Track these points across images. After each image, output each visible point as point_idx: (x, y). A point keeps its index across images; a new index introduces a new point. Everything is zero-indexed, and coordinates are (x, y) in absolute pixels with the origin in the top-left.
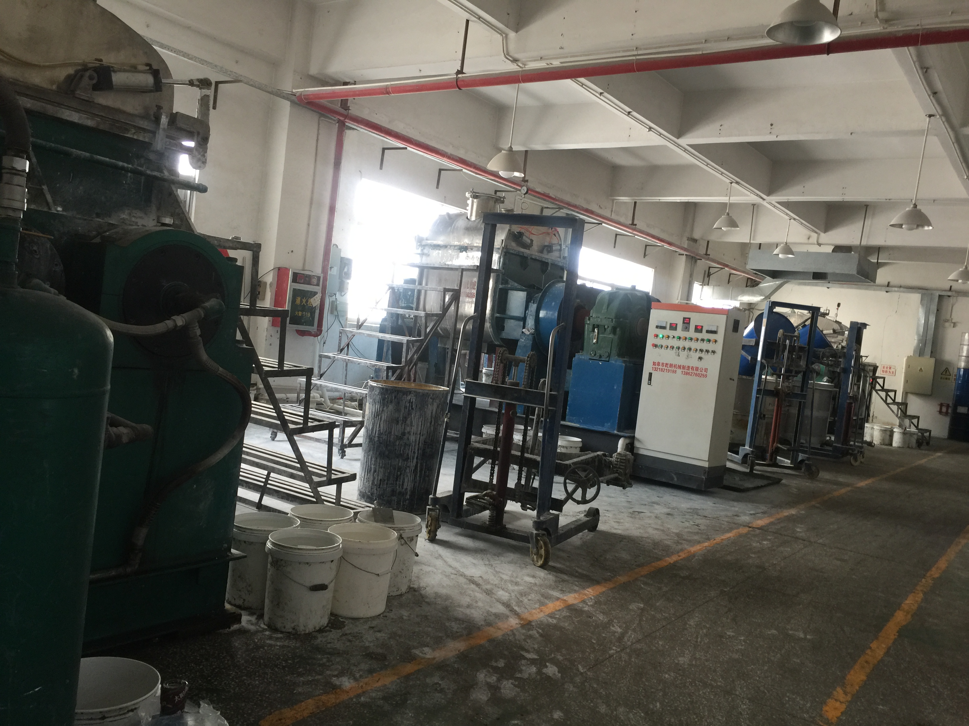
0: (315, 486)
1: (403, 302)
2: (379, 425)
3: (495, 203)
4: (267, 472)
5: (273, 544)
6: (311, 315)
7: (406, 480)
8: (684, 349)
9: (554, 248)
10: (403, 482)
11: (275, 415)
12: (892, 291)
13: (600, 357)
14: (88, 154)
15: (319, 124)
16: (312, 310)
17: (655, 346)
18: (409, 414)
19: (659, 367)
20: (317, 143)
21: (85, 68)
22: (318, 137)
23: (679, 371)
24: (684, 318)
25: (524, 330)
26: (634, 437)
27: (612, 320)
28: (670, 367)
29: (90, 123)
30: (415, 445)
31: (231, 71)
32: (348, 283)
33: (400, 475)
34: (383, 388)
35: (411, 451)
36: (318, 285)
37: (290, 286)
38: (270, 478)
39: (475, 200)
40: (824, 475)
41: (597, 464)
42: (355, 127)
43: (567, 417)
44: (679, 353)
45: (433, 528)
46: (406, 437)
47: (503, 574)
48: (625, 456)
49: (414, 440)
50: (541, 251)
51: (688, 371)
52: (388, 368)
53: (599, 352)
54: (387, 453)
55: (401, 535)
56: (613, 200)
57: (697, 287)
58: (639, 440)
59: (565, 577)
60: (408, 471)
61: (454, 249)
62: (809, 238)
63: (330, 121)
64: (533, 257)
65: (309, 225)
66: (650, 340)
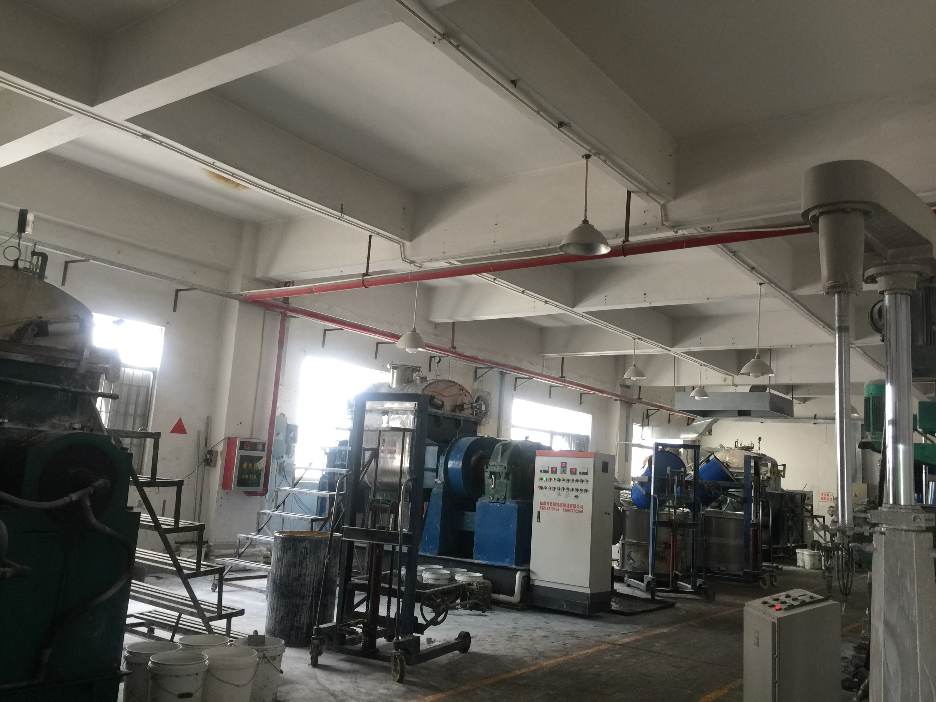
0: (206, 621)
1: (339, 461)
2: (281, 569)
3: (412, 371)
4: (178, 614)
5: (153, 662)
6: (257, 477)
7: (303, 616)
8: (564, 489)
9: (465, 407)
10: (300, 618)
11: (171, 562)
12: (819, 423)
13: (498, 499)
14: (28, 382)
15: (264, 316)
16: (258, 473)
17: (541, 488)
18: (305, 558)
19: (545, 506)
20: (263, 332)
21: (30, 324)
22: (264, 326)
23: (561, 509)
24: (562, 463)
25: (436, 480)
26: (529, 570)
27: (505, 467)
28: (554, 506)
29: (31, 360)
30: (310, 585)
31: (187, 282)
32: (294, 447)
33: (298, 611)
34: (283, 538)
35: (307, 590)
36: (263, 450)
37: (237, 453)
38: (181, 619)
39: (395, 371)
40: (721, 598)
41: (461, 591)
42: (297, 316)
43: (474, 555)
44: (560, 493)
45: (314, 654)
46: (302, 578)
47: (362, 688)
48: (483, 583)
49: (309, 580)
50: (454, 411)
51: (568, 508)
52: (313, 520)
53: (496, 496)
54: (287, 593)
55: (264, 655)
56: (544, 357)
57: (636, 429)
58: (533, 573)
59: (415, 688)
60: (304, 607)
61: (378, 413)
62: (725, 381)
63: (275, 313)
64: (445, 416)
65: (256, 399)
66: (537, 483)
